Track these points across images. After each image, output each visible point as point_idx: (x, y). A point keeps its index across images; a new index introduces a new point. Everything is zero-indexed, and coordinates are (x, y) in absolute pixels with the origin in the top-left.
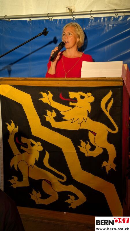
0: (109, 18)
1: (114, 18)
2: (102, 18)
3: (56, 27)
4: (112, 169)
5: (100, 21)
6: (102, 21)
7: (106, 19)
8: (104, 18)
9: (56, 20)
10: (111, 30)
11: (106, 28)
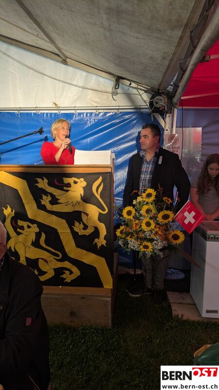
0: (91, 114)
1: (95, 114)
2: (85, 114)
3: (44, 120)
4: (103, 245)
5: (83, 116)
6: (85, 116)
7: (89, 115)
8: (87, 113)
9: (44, 113)
10: (93, 124)
11: (88, 122)
